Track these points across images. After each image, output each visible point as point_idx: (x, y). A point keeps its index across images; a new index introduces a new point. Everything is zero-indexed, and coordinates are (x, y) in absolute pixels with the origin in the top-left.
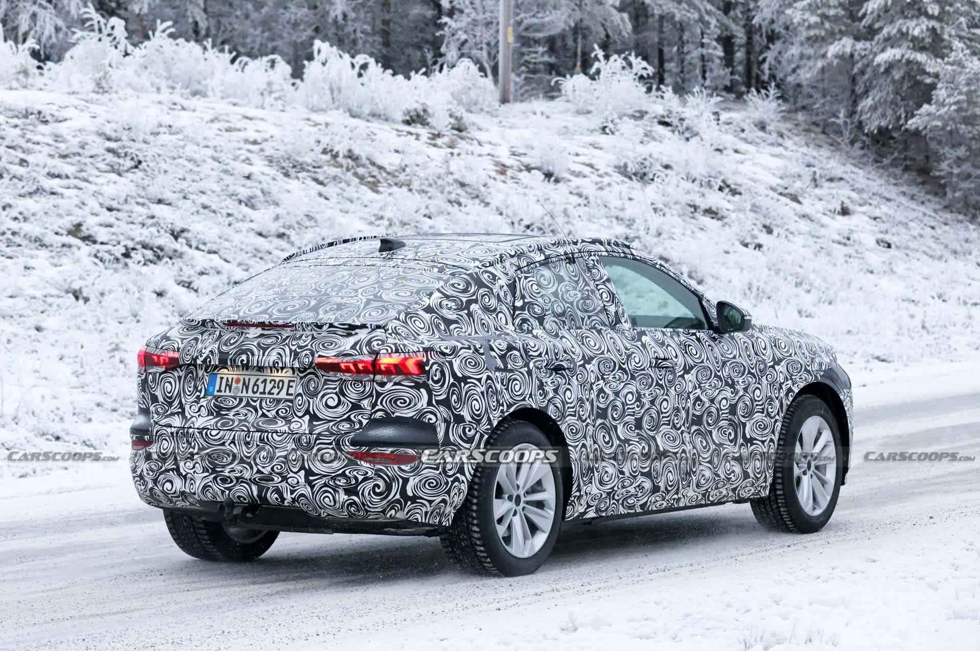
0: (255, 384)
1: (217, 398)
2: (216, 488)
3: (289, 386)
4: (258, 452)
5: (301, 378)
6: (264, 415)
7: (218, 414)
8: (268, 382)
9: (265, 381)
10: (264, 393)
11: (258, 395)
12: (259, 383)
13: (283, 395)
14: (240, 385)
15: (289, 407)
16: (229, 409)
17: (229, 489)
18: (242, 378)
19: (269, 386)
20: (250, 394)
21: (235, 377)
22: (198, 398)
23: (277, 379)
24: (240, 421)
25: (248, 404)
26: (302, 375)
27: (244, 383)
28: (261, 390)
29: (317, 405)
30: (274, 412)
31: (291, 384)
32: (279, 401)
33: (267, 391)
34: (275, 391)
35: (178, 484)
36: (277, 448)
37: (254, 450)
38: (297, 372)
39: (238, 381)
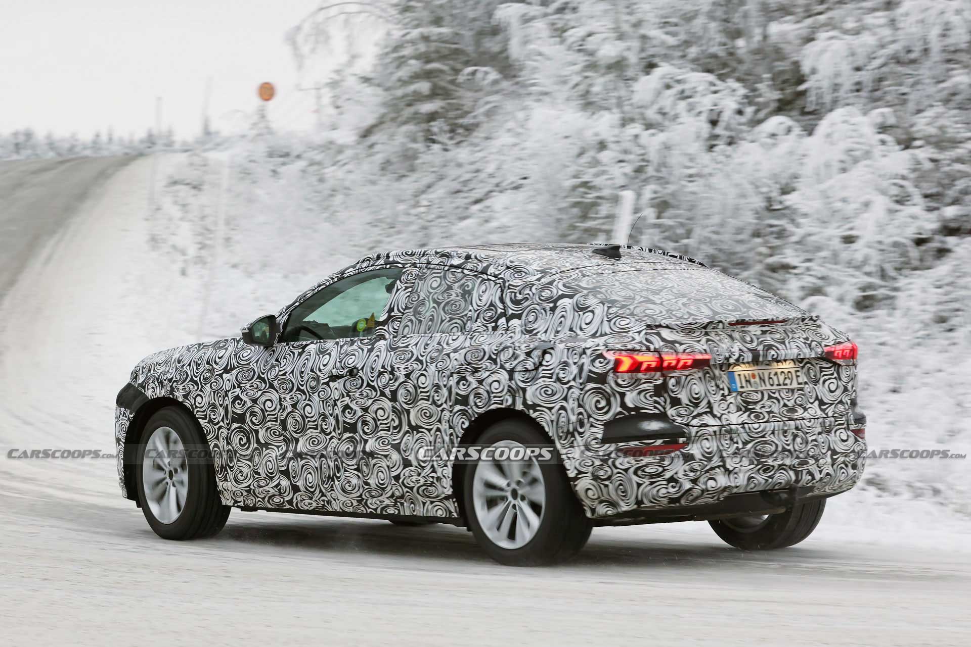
0: (770, 378)
1: (741, 394)
2: (760, 478)
3: (798, 376)
4: (794, 440)
5: (803, 367)
6: (785, 405)
7: (747, 410)
8: (779, 374)
9: (776, 374)
10: (779, 385)
11: (775, 387)
12: (772, 376)
13: (795, 385)
14: (757, 379)
15: (803, 395)
16: (756, 403)
17: (771, 477)
18: (756, 373)
19: (782, 378)
20: (769, 387)
21: (750, 372)
22: (723, 395)
23: (786, 371)
24: (769, 413)
25: (770, 397)
26: (801, 365)
27: (760, 378)
28: (776, 382)
29: (822, 390)
30: (792, 401)
31: (798, 374)
32: (793, 390)
33: (781, 382)
34: (788, 381)
35: (722, 481)
36: (807, 433)
37: (790, 437)
38: (797, 363)
39: (754, 376)
